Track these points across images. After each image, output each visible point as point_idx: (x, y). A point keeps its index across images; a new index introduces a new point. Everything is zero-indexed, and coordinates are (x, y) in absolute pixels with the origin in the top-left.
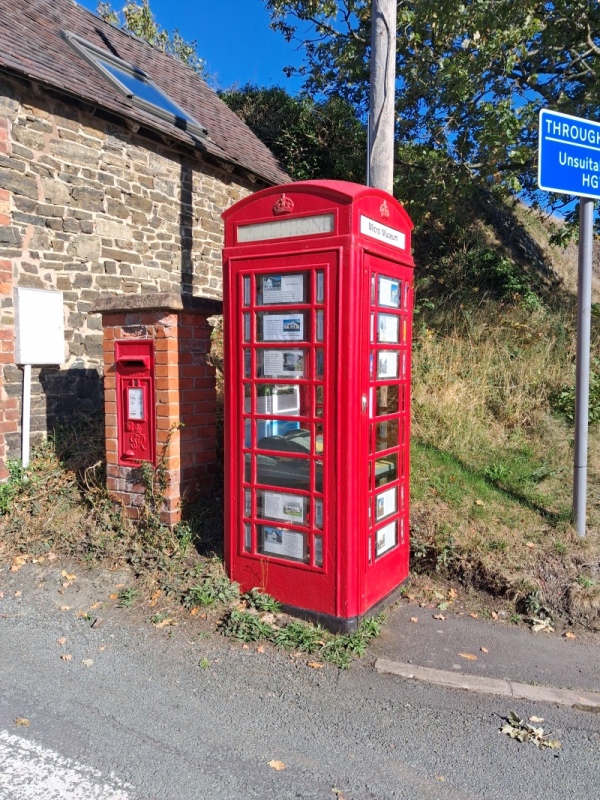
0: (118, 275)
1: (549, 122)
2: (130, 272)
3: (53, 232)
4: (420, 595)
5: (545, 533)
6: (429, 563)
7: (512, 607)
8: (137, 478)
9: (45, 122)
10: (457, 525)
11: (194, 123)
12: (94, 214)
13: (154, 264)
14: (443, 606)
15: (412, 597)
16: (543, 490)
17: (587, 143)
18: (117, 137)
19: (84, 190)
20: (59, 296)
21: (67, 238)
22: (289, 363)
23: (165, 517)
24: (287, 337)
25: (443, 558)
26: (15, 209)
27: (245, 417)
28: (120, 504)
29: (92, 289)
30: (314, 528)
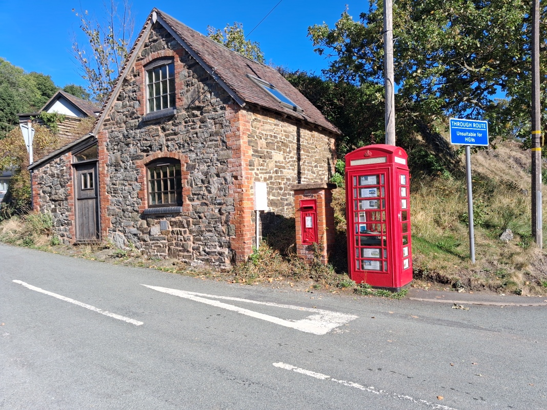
0: (279, 175)
1: (453, 122)
2: (283, 173)
3: (262, 160)
4: (418, 285)
5: (461, 263)
6: (420, 275)
7: (451, 287)
8: (310, 249)
9: (259, 119)
10: (429, 261)
11: (299, 108)
12: (273, 151)
13: (289, 169)
14: (427, 288)
15: (415, 286)
16: (459, 249)
17: (466, 127)
18: (278, 120)
19: (270, 142)
20: (265, 184)
21: (265, 161)
22: (372, 204)
23: (323, 261)
24: (371, 196)
25: (425, 273)
26: (253, 153)
27: (356, 223)
28: (303, 259)
29: (273, 181)
30: (384, 259)
